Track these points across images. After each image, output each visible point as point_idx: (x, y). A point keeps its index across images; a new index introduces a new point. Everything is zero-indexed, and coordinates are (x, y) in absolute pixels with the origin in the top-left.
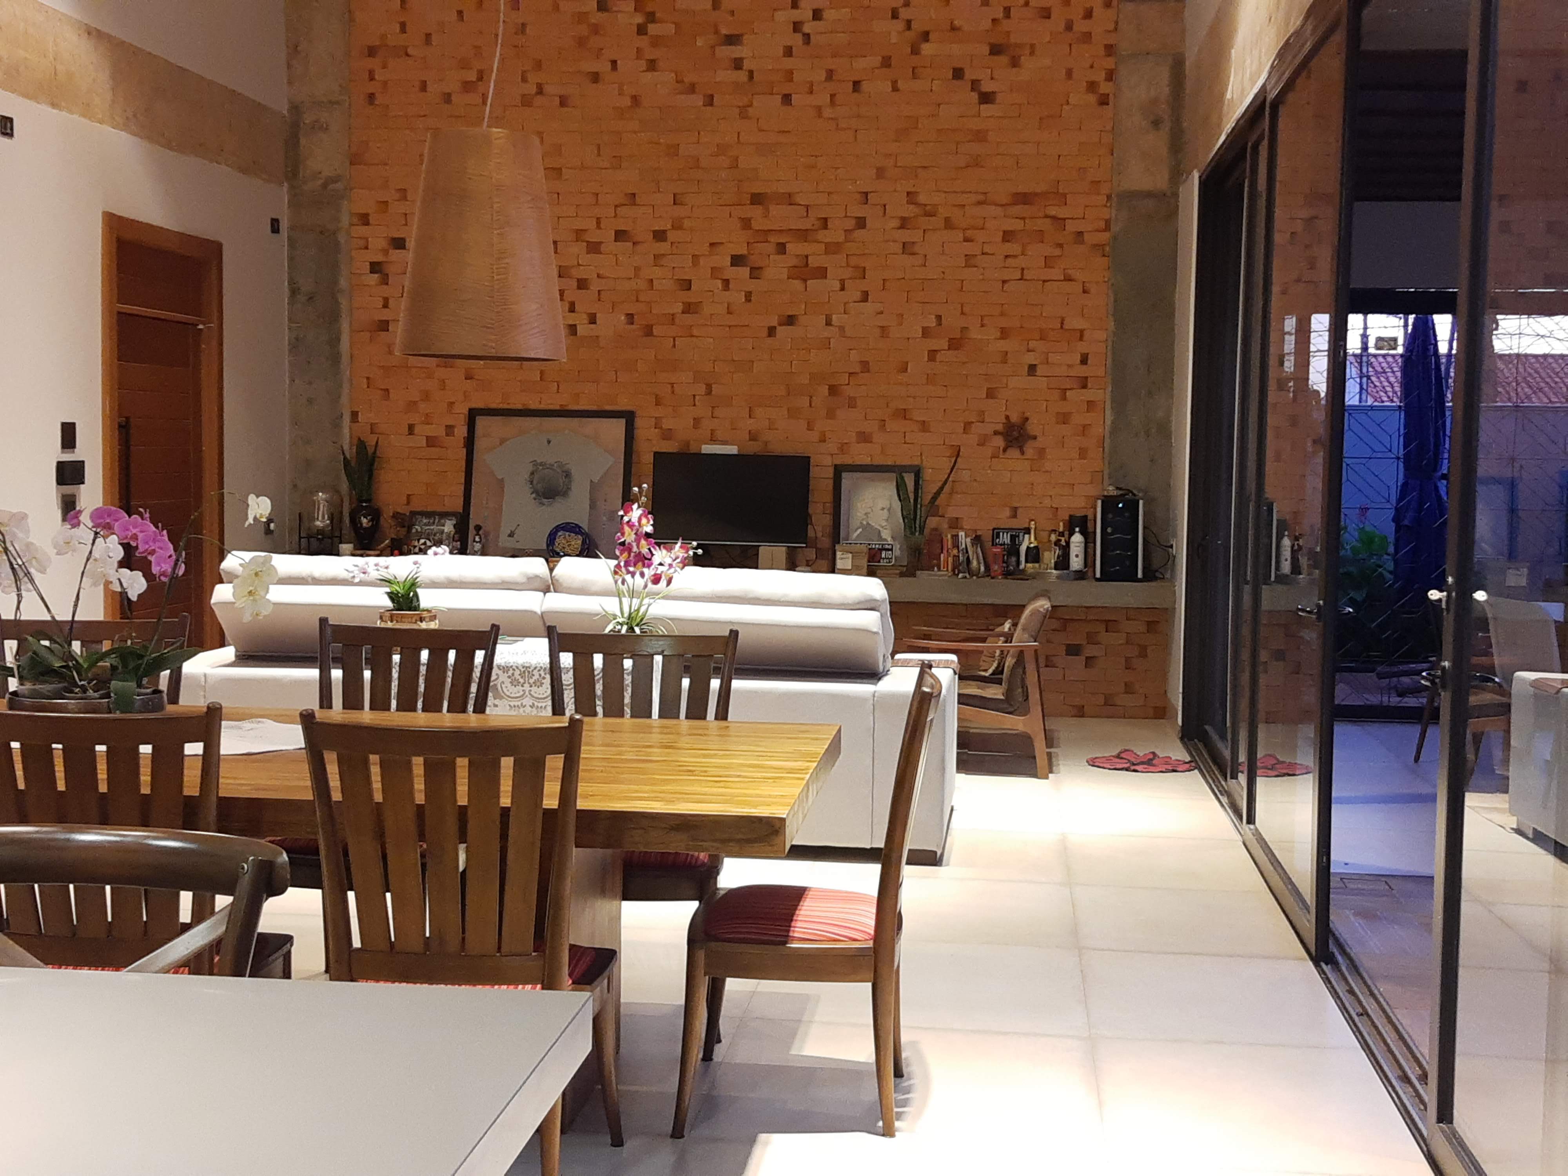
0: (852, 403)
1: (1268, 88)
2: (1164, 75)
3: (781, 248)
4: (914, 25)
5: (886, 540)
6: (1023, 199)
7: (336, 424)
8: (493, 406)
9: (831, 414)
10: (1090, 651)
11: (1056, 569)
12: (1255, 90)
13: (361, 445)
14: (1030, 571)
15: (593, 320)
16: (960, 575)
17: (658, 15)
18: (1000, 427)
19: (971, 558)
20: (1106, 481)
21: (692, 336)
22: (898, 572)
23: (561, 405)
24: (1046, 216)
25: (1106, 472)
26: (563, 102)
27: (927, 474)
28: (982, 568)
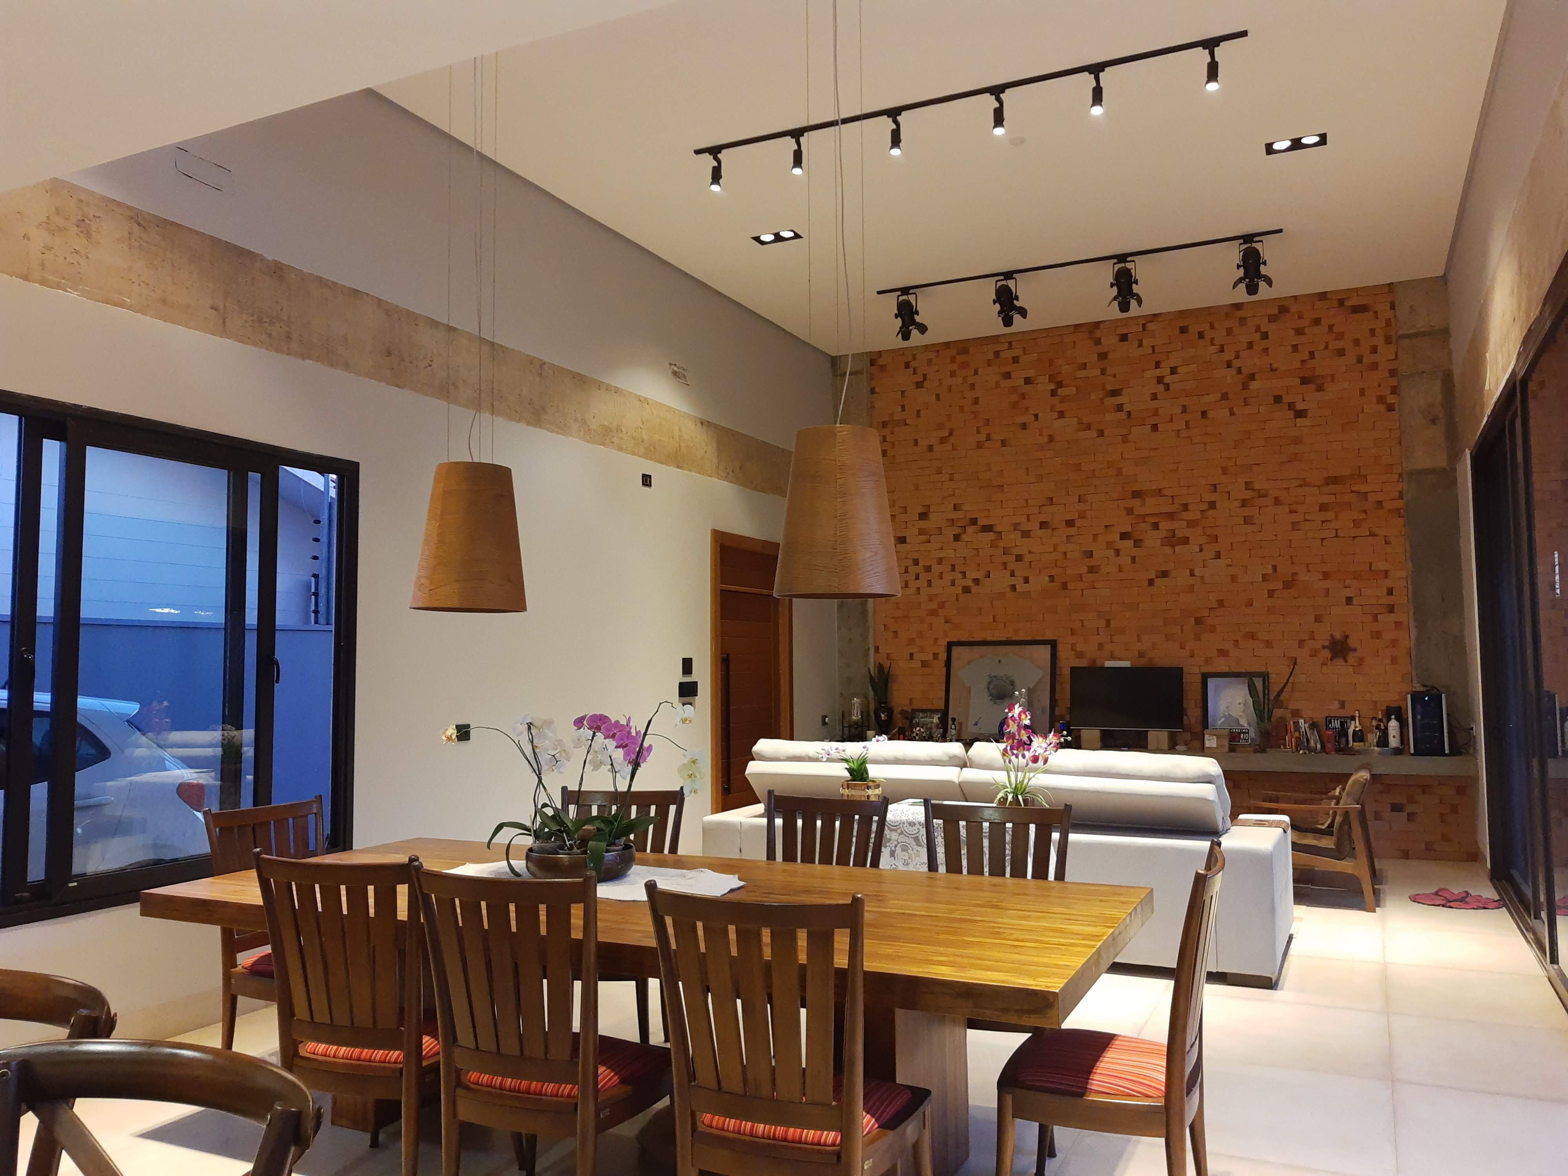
0: (1212, 629)
1: (1517, 371)
2: (1437, 386)
3: (1156, 526)
4: (1243, 370)
5: (1242, 726)
6: (1332, 480)
7: (866, 655)
8: (963, 639)
9: (1197, 637)
10: (1410, 808)
11: (1378, 747)
12: (1507, 376)
13: (880, 667)
14: (1357, 748)
15: (1026, 580)
16: (1301, 752)
17: (1064, 383)
18: (1327, 644)
19: (1309, 738)
20: (1415, 680)
21: (1095, 588)
22: (1252, 749)
23: (1007, 638)
24: (1352, 492)
25: (1414, 674)
26: (1004, 443)
27: (1273, 678)
28: (1319, 746)
